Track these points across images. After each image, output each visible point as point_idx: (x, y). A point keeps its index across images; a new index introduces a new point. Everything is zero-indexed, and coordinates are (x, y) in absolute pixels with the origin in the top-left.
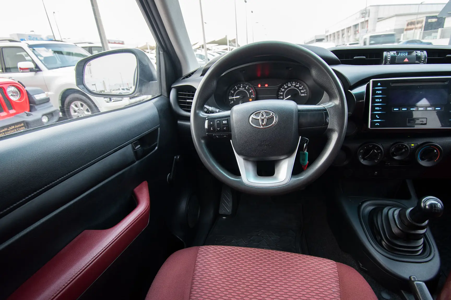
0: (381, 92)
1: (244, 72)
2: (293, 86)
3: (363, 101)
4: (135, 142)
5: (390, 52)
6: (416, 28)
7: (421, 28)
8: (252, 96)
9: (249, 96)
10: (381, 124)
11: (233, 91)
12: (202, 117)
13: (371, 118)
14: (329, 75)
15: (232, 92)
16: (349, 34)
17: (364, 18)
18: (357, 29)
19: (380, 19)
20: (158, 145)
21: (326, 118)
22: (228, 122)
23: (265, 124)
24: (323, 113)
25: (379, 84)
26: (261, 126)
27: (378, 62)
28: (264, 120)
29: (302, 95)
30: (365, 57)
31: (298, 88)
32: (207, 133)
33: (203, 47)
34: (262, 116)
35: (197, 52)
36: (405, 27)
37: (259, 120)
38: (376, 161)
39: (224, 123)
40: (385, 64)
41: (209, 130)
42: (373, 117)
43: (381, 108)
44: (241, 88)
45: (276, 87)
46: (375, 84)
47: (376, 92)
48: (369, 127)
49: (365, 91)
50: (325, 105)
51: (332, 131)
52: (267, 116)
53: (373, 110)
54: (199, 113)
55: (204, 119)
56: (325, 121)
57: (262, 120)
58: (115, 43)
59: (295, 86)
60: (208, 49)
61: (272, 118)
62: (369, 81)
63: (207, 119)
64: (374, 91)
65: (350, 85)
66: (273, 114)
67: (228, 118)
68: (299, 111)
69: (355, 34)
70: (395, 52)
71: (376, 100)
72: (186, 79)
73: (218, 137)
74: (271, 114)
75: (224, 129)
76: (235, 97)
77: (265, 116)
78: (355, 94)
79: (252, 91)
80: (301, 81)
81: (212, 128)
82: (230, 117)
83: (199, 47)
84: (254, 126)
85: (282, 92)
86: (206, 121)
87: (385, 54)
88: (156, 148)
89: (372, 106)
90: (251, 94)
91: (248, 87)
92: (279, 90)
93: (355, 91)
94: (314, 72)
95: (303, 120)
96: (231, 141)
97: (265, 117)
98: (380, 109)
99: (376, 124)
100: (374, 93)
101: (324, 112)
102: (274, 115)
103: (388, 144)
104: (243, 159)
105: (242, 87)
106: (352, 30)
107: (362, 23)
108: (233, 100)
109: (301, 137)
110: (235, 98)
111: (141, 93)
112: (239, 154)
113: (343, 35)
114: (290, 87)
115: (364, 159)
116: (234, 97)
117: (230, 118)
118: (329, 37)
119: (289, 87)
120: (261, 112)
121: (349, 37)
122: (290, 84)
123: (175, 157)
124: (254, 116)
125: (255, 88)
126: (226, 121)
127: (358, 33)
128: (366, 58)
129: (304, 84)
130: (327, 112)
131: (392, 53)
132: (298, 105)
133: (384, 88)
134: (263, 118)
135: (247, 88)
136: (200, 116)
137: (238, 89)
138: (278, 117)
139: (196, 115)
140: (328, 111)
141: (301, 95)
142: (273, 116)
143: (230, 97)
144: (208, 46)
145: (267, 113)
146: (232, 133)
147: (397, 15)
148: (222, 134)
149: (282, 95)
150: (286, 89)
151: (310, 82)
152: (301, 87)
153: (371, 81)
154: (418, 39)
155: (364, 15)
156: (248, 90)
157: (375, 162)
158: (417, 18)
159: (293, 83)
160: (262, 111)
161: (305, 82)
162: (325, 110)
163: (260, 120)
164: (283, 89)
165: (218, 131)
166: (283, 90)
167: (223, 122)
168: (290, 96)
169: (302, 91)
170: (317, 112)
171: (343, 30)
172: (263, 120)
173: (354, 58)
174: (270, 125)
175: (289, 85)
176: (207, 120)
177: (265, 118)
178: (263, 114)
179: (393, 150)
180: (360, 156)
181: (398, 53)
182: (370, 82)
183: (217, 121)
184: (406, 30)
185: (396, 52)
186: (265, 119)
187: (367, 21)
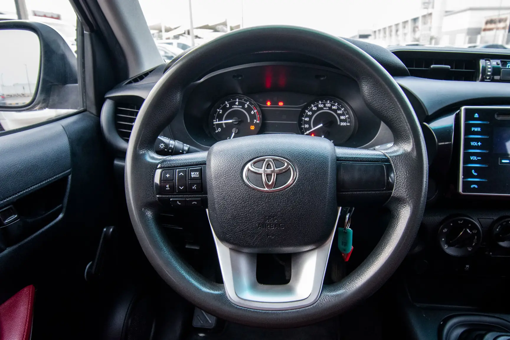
0: (479, 129)
1: (240, 78)
2: (326, 107)
3: (450, 143)
4: (7, 208)
5: (491, 61)
6: (497, 29)
7: (504, 28)
8: (255, 120)
9: (249, 121)
10: (482, 187)
11: (221, 110)
12: (149, 162)
13: (463, 175)
14: (393, 96)
15: (219, 112)
16: (406, 31)
17: (426, 10)
18: (417, 24)
19: (448, 13)
20: (64, 209)
21: (388, 175)
22: (201, 174)
23: (273, 182)
24: (383, 166)
25: (476, 115)
26: (265, 188)
27: (471, 77)
28: (271, 175)
29: (343, 124)
30: (449, 67)
31: (335, 111)
32: (158, 196)
33: (189, 33)
34: (267, 168)
35: (179, 40)
36: (483, 26)
37: (261, 174)
38: (470, 249)
39: (193, 176)
40: (483, 80)
41: (161, 189)
42: (467, 173)
43: (480, 158)
44: (236, 106)
45: (297, 108)
46: (469, 114)
47: (471, 129)
48: (461, 190)
49: (452, 126)
50: (386, 151)
51: (400, 201)
52: (276, 168)
53: (467, 160)
54: (144, 155)
55: (154, 167)
56: (387, 181)
57: (267, 175)
58: (45, 16)
59: (330, 108)
60: (197, 37)
61: (287, 172)
62: (459, 108)
63: (159, 166)
64: (468, 127)
65: (427, 114)
66: (288, 164)
67: (202, 165)
68: (338, 159)
69: (414, 31)
70: (499, 61)
71: (472, 144)
72: (134, 84)
73: (180, 204)
74: (286, 164)
75: (193, 188)
76: (225, 120)
77: (274, 169)
78: (436, 131)
79: (254, 112)
80: (341, 101)
81: (168, 186)
82: (205, 164)
83: (183, 32)
84: (251, 185)
85: (307, 116)
86: (157, 170)
87: (482, 63)
88: (61, 216)
89: (465, 154)
90: (253, 117)
91: (248, 105)
92: (302, 113)
93: (435, 125)
94: (366, 88)
95: (346, 177)
96: (207, 210)
97: (272, 169)
98: (478, 159)
99: (472, 186)
100: (468, 131)
101: (384, 164)
102: (291, 166)
103: (489, 218)
104: (230, 249)
105: (237, 103)
106: (410, 26)
107: (424, 16)
108: (220, 125)
109: (340, 208)
110: (225, 123)
111: (47, 104)
112: (223, 239)
113: (397, 31)
114: (322, 109)
115: (450, 245)
116: (223, 122)
117: (205, 167)
118: (377, 33)
119: (319, 109)
120: (266, 160)
121: (405, 34)
122: (321, 104)
123: (105, 229)
124: (253, 166)
125: (260, 107)
126: (198, 173)
127: (419, 30)
128: (451, 68)
129: (345, 106)
130: (391, 165)
131: (494, 63)
132: (336, 147)
133: (485, 122)
134: (269, 171)
135: (246, 106)
136: (145, 160)
137: (230, 107)
138: (297, 170)
139: (137, 158)
140: (392, 162)
141: (340, 124)
142: (289, 169)
143: (216, 121)
144: (197, 32)
145: (278, 163)
146: (209, 196)
147: (471, 9)
148: (188, 197)
149: (309, 123)
150: (314, 112)
151: (356, 103)
152: (340, 109)
153: (463, 108)
154: (500, 43)
155: (426, 4)
156: (249, 110)
157: (468, 250)
158: (499, 15)
159: (327, 103)
160: (267, 158)
161: (348, 103)
162: (387, 160)
163: (263, 175)
164: (309, 111)
165: (181, 192)
166: (310, 113)
167: (191, 175)
168: (321, 125)
169: (342, 117)
170: (372, 164)
171: (397, 25)
172: (269, 176)
173: (432, 66)
174: (283, 186)
175: (319, 106)
176: (160, 168)
177: (273, 171)
178: (269, 164)
179: (498, 230)
180: (443, 239)
181: (504, 64)
182: (461, 111)
183: (179, 172)
184: (485, 30)
185: (501, 62)
186: (273, 174)
187: (430, 14)
